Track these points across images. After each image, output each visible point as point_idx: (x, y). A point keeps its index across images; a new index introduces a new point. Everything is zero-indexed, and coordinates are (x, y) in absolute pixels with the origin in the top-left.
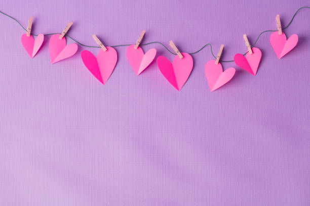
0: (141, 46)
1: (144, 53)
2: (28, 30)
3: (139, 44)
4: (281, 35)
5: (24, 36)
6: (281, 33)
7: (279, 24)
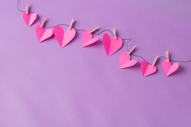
0: (93, 33)
6: (169, 61)
7: (167, 56)
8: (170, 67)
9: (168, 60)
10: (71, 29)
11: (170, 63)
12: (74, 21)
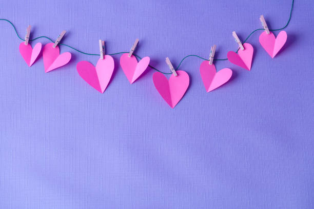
1: (138, 62)
2: (26, 39)
3: (132, 52)
4: (269, 34)
5: (22, 44)
6: (269, 33)
7: (264, 25)
8: (274, 42)
9: (267, 31)
10: (104, 58)
11: (273, 35)
12: (103, 42)
